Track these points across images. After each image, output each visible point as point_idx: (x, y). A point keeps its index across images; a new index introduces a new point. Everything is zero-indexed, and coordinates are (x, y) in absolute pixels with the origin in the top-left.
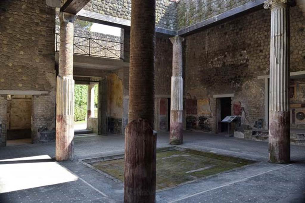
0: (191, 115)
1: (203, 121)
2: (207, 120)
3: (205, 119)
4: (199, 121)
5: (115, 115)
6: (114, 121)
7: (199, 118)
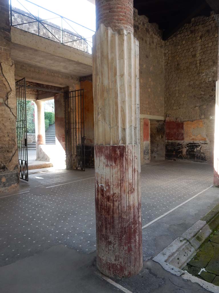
0: (173, 141)
1: (195, 148)
2: (200, 147)
3: (197, 146)
4: (188, 148)
5: (91, 142)
7: (188, 144)
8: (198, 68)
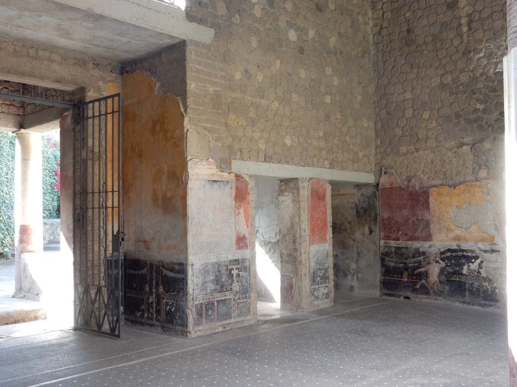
0: (402, 243)
1: (463, 264)
2: (478, 261)
3: (469, 259)
4: (443, 264)
5: (148, 248)
6: (144, 271)
7: (442, 253)
8: (465, 37)
